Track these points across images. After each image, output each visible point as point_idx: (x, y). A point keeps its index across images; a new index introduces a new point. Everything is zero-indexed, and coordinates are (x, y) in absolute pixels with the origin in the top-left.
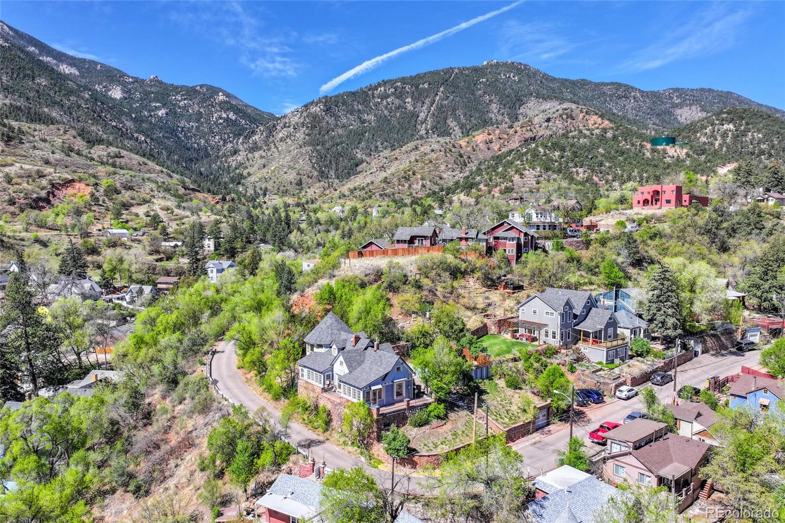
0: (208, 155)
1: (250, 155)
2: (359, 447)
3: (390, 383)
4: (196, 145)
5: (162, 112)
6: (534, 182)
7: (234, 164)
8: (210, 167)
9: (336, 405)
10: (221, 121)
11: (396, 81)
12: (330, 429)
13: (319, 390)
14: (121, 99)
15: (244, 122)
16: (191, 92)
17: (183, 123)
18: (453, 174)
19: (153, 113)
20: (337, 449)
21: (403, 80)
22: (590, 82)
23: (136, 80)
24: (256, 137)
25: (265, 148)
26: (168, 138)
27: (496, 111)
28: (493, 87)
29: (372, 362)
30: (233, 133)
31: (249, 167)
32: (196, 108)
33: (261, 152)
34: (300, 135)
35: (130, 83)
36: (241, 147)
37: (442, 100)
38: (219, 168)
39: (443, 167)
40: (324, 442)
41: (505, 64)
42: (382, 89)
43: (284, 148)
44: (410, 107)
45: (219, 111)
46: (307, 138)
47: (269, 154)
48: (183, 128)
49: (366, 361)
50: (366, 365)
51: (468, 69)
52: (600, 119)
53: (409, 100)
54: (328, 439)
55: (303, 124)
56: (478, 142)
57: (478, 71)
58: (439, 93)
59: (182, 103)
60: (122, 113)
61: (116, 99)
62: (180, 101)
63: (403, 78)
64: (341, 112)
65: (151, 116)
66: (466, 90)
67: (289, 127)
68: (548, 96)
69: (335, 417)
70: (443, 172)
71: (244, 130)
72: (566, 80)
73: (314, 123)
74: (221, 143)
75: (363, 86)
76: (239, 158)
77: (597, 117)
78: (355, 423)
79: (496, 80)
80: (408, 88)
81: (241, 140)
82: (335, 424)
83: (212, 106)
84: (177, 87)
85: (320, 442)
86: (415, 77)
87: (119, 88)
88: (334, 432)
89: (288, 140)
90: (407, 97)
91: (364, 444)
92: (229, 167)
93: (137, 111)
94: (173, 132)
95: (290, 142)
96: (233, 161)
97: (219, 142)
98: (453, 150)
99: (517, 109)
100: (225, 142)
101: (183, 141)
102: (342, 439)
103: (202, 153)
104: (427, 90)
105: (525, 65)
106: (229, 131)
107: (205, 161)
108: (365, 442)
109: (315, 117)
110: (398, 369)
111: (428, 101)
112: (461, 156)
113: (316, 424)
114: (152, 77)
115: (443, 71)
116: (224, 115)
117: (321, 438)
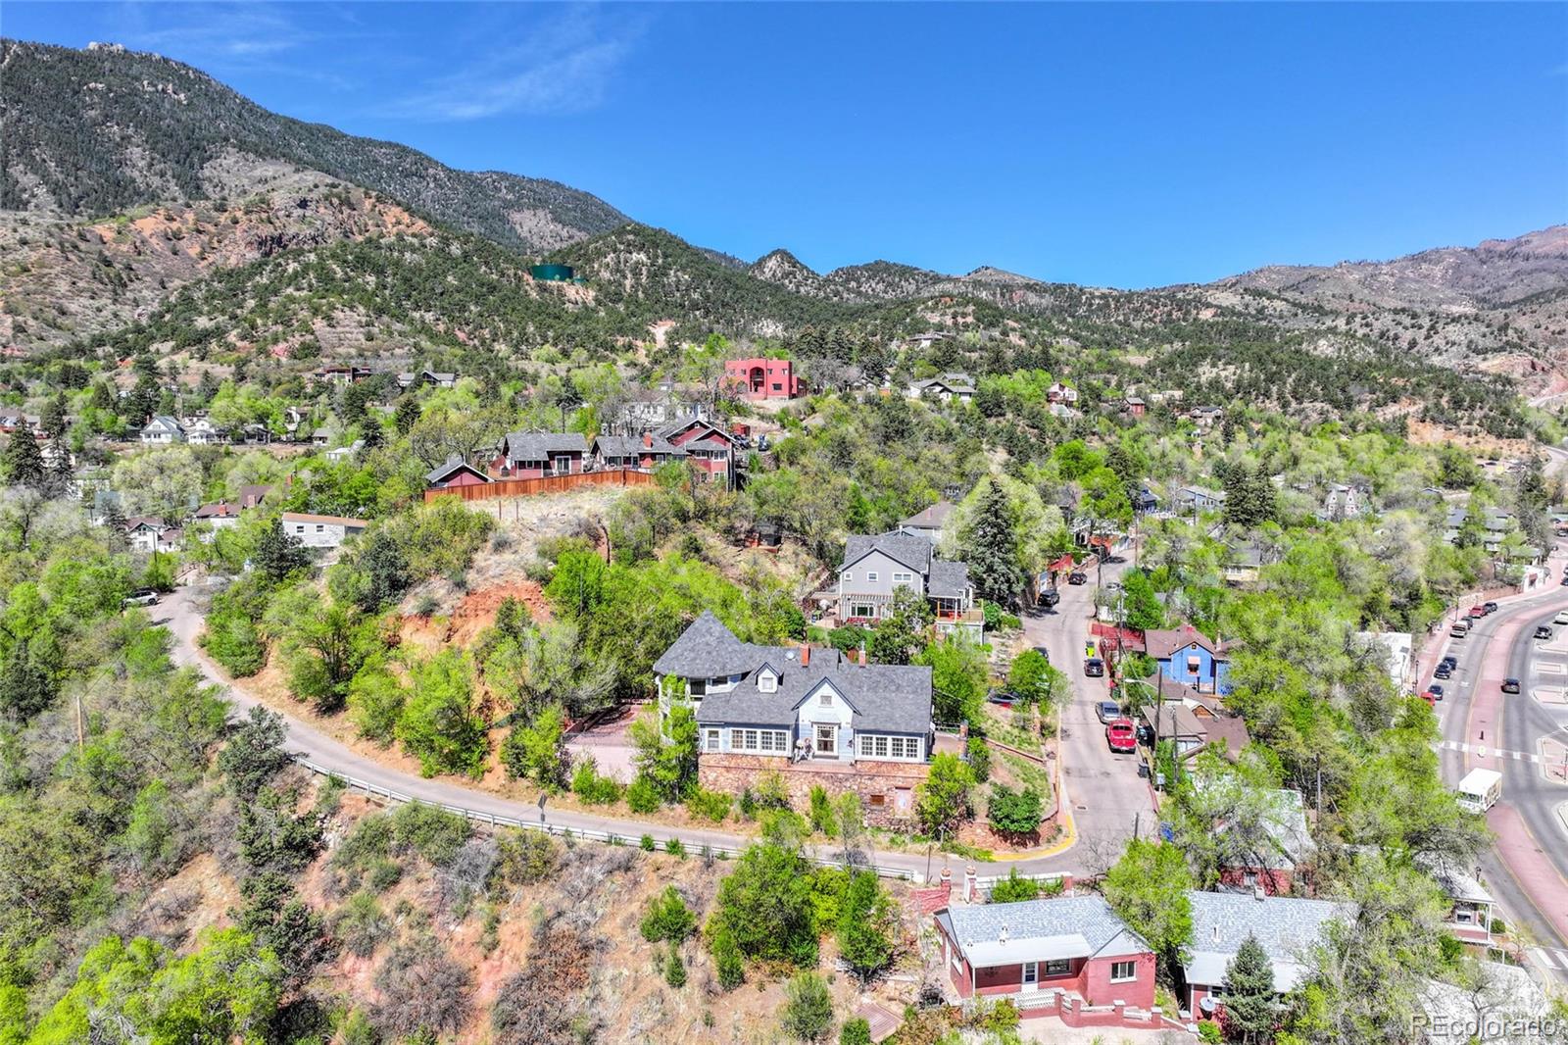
6: (361, 337)
18: (96, 303)
22: (345, 136)
27: (141, 164)
28: (125, 105)
39: (63, 286)
41: (146, 59)
51: (48, 50)
52: (406, 215)
56: (146, 234)
57: (76, 60)
66: (52, 102)
68: (267, 150)
70: (64, 296)
72: (294, 122)
77: (399, 209)
79: (134, 92)
98: (83, 246)
99: (197, 166)
105: (195, 71)
112: (109, 264)
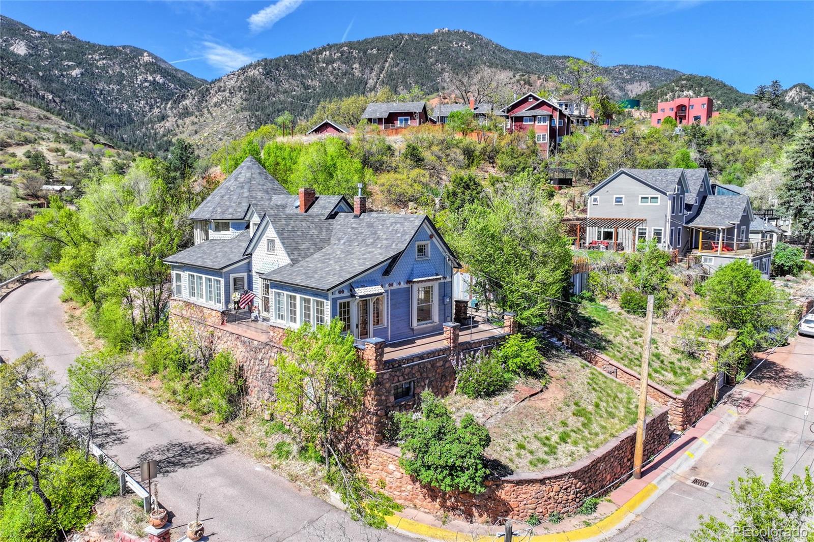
0: (131, 121)
1: (180, 122)
2: (322, 461)
3: (403, 285)
4: (117, 111)
5: (76, 72)
7: (161, 131)
8: (134, 134)
9: (257, 350)
10: (147, 84)
11: (342, 45)
12: (242, 414)
13: (214, 319)
14: (26, 55)
15: (173, 86)
16: (111, 52)
17: (101, 86)
19: (65, 73)
20: (258, 469)
21: (350, 45)
22: (543, 56)
23: (44, 35)
24: (187, 102)
25: (197, 113)
26: (84, 101)
27: (448, 80)
28: (446, 55)
29: (350, 241)
30: (161, 98)
31: (179, 134)
32: (117, 69)
33: (193, 118)
34: (237, 100)
35: (37, 38)
36: (169, 112)
37: (391, 66)
38: (145, 135)
40: (220, 451)
41: (457, 33)
42: (328, 53)
43: (219, 114)
44: (357, 73)
45: (144, 73)
46: (245, 103)
47: (202, 120)
48: (101, 91)
49: (333, 241)
50: (336, 248)
51: (418, 35)
53: (356, 66)
54: (233, 441)
55: (240, 89)
57: (430, 39)
58: (389, 60)
59: (100, 62)
60: (25, 70)
61: (19, 55)
62: (98, 61)
63: (350, 42)
64: (283, 75)
65: (62, 75)
66: (417, 58)
67: (224, 91)
68: (502, 66)
69: (254, 382)
71: (173, 94)
72: (519, 52)
73: (252, 86)
74: (147, 108)
75: (307, 50)
76: (167, 124)
78: (310, 391)
79: (449, 48)
80: (355, 53)
81: (169, 105)
82: (253, 399)
83: (136, 67)
84: (94, 45)
85: (210, 452)
86: (363, 42)
87: (23, 43)
88: (251, 420)
89: (223, 105)
90: (354, 63)
91: (339, 453)
92: (156, 134)
93: (44, 69)
94: (90, 94)
95: (225, 108)
96: (160, 127)
97: (145, 107)
100: (151, 107)
101: (102, 105)
102: (274, 440)
103: (124, 119)
104: (376, 56)
105: (477, 35)
106: (155, 96)
107: (128, 128)
108: (341, 446)
109: (253, 80)
110: (421, 250)
111: (376, 68)
113: (204, 401)
114: (63, 32)
115: (392, 37)
116: (150, 78)
117: (215, 440)
